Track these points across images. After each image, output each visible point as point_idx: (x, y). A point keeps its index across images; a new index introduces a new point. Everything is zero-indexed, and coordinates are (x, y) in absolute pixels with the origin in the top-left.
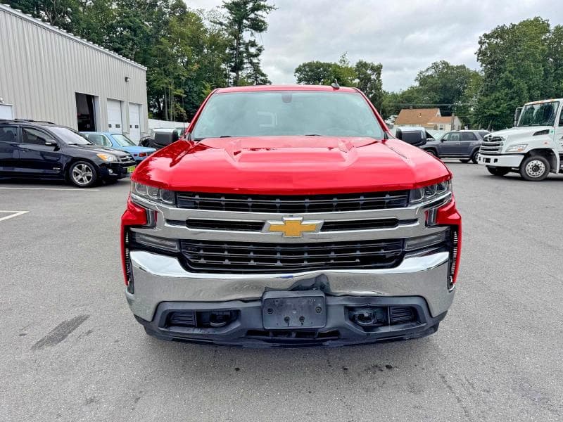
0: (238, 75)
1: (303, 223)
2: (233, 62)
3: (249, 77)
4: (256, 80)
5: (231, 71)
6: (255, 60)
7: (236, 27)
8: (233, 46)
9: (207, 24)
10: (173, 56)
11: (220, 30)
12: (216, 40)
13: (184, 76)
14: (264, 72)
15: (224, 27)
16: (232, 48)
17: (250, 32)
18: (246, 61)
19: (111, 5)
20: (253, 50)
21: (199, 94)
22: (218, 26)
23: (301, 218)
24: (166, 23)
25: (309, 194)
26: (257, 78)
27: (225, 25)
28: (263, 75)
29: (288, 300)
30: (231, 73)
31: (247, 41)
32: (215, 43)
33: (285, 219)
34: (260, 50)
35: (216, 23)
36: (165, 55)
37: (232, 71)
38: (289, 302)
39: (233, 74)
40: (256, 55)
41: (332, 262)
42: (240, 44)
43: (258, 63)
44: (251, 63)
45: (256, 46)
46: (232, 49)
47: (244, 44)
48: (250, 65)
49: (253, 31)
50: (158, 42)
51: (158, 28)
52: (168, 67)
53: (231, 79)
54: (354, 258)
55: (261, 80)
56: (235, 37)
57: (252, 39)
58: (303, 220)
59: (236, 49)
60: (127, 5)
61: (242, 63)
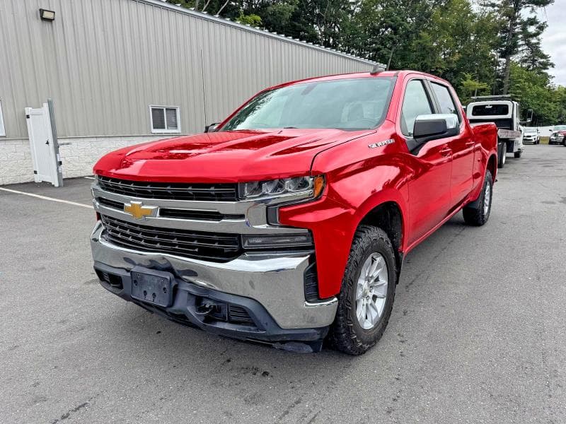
0: (508, 60)
1: (143, 207)
2: (503, 46)
3: (525, 61)
4: (533, 64)
5: (499, 57)
6: (534, 41)
7: (513, 6)
8: (505, 27)
9: (475, 8)
10: (432, 49)
11: (490, 13)
12: (483, 25)
13: (442, 69)
14: (545, 53)
15: (496, 8)
16: (505, 30)
17: (531, 8)
18: (520, 42)
19: (376, 8)
20: (532, 29)
21: (458, 86)
22: (490, 9)
23: (140, 203)
24: (429, 16)
25: (150, 181)
26: (534, 61)
27: (498, 6)
28: (544, 56)
29: (147, 276)
30: (501, 59)
31: (525, 20)
32: (484, 28)
33: (132, 202)
34: (541, 28)
35: (487, 5)
36: (424, 49)
37: (501, 57)
38: (146, 278)
39: (504, 60)
40: (536, 35)
41: (177, 247)
42: (515, 24)
43: (538, 43)
44: (528, 44)
45: (537, 23)
46: (504, 32)
47: (520, 24)
48: (526, 47)
49: (535, 6)
50: (419, 37)
51: (420, 22)
52: (425, 61)
53: (499, 66)
54: (194, 247)
55: (540, 63)
56: (510, 17)
57: (532, 16)
58: (143, 204)
59: (508, 31)
60: (391, 5)
61: (515, 45)
